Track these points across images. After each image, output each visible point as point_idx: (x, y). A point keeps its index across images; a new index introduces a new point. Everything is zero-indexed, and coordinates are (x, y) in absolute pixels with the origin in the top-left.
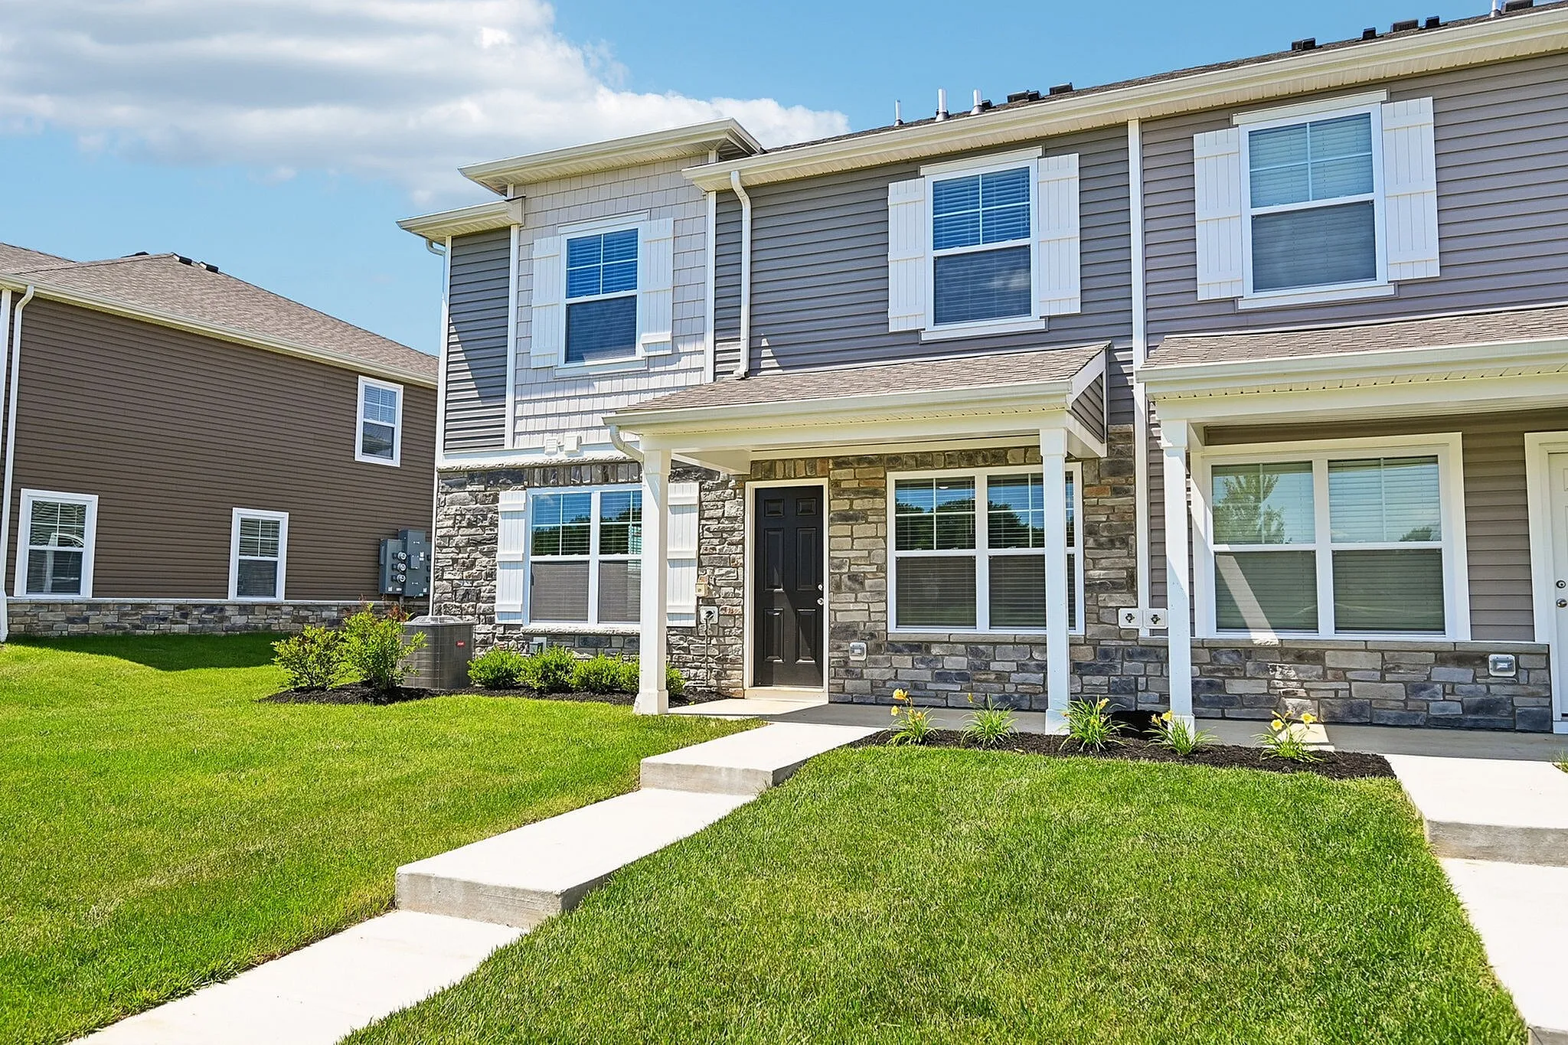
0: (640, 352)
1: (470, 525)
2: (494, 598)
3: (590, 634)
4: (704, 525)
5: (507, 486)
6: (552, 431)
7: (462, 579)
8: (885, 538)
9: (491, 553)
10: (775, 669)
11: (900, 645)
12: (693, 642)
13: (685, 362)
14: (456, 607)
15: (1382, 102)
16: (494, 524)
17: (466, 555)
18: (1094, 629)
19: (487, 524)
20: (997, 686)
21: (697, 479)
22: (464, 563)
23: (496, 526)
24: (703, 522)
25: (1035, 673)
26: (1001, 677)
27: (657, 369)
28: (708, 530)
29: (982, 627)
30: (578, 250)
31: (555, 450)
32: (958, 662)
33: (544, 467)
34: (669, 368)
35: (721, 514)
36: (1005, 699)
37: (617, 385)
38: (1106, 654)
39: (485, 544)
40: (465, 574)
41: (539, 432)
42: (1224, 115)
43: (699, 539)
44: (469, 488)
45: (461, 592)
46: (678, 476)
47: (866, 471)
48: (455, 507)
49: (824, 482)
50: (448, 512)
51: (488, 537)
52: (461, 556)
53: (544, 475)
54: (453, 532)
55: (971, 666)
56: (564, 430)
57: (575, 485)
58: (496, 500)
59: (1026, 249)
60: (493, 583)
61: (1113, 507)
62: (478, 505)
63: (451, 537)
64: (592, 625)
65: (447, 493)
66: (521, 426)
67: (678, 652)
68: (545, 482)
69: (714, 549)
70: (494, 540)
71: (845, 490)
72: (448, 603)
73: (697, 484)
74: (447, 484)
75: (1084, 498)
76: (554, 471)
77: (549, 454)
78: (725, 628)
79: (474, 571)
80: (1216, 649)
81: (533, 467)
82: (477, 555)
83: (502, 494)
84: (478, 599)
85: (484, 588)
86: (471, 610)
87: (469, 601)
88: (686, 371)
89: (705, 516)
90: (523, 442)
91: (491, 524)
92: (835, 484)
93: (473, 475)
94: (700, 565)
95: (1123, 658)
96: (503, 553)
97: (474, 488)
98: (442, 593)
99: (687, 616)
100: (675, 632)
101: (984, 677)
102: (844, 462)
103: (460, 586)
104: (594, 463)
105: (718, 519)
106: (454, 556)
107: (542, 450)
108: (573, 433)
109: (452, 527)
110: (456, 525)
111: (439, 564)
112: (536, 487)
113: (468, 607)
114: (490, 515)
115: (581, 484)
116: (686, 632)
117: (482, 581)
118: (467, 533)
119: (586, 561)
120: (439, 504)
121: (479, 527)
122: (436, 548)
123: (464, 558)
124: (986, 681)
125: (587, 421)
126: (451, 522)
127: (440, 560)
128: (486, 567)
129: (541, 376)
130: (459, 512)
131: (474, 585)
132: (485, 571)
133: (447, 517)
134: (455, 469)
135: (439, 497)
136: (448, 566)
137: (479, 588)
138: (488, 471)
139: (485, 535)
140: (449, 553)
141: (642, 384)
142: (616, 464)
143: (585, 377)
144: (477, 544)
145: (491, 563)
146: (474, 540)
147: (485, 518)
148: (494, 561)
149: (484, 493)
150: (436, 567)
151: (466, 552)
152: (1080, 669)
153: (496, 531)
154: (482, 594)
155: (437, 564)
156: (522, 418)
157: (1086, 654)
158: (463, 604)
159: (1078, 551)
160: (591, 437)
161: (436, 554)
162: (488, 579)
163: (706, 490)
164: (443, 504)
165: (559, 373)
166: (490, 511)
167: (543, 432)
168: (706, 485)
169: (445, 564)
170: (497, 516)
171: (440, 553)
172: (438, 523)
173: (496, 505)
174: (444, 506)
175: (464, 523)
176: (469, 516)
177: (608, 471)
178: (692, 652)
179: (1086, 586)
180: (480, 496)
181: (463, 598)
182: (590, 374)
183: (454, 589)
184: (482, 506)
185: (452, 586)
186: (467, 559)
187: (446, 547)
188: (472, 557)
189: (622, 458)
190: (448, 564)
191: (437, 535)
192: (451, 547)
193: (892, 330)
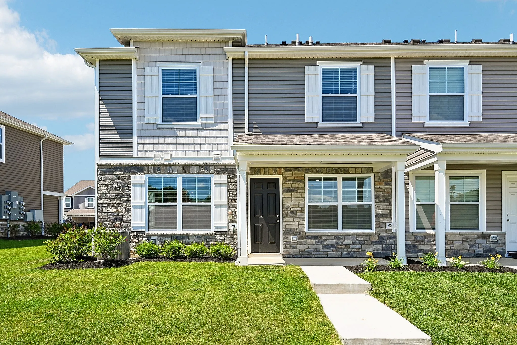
0: (199, 121)
1: (116, 189)
2: (130, 220)
3: (179, 235)
4: (230, 192)
5: (135, 173)
6: (157, 151)
7: (113, 212)
8: (304, 198)
9: (128, 201)
10: (260, 246)
11: (310, 236)
12: (226, 237)
13: (220, 127)
14: (111, 224)
15: (468, 64)
16: (129, 189)
17: (115, 202)
18: (378, 230)
19: (125, 189)
20: (345, 250)
21: (227, 174)
22: (113, 206)
23: (130, 190)
24: (230, 191)
25: (358, 245)
26: (347, 246)
27: (207, 128)
28: (232, 194)
29: (340, 229)
30: (166, 75)
31: (159, 159)
32: (332, 242)
33: (154, 166)
34: (212, 128)
36: (348, 254)
37: (188, 133)
38: (382, 238)
39: (125, 197)
40: (114, 210)
41: (150, 151)
42: (421, 60)
43: (228, 197)
44: (115, 173)
45: (112, 218)
46: (218, 172)
47: (297, 173)
48: (107, 181)
49: (280, 177)
50: (104, 183)
51: (126, 194)
52: (111, 202)
53: (154, 169)
54: (107, 192)
55: (337, 243)
56: (163, 151)
57: (169, 174)
58: (129, 178)
59: (356, 97)
60: (130, 214)
61: (385, 189)
62: (120, 181)
63: (106, 194)
64: (179, 231)
65: (102, 175)
66: (140, 147)
67: (220, 241)
68: (155, 172)
69: (235, 201)
70: (129, 196)
71: (289, 180)
72: (106, 223)
73: (227, 176)
74: (102, 171)
75: (375, 186)
76: (159, 168)
77: (156, 160)
79: (119, 209)
80: (416, 235)
81: (148, 166)
82: (120, 202)
83: (132, 177)
84: (122, 220)
85: (124, 216)
87: (117, 222)
88: (220, 130)
89: (231, 188)
90: (142, 155)
91: (127, 189)
92: (285, 178)
93: (116, 168)
94: (229, 207)
95: (387, 239)
96: (134, 201)
97: (118, 173)
98: (102, 219)
99: (224, 227)
100: (218, 233)
101: (340, 247)
102: (288, 170)
103: (111, 215)
104: (179, 165)
105: (236, 189)
106: (108, 202)
107: (152, 158)
108: (167, 152)
109: (106, 190)
110: (108, 189)
111: (100, 206)
112: (150, 174)
113: (117, 224)
114: (126, 185)
115: (172, 173)
116: (223, 233)
117: (123, 213)
118: (115, 193)
119: (176, 205)
120: (99, 180)
121: (121, 190)
122: (98, 199)
123: (113, 203)
124: (341, 248)
125: (174, 147)
126: (106, 188)
127: (100, 204)
128: (125, 207)
129: (151, 127)
130: (110, 184)
131: (119, 215)
132: (125, 209)
133: (103, 185)
134: (107, 164)
135: (98, 176)
136: (105, 207)
137: (122, 216)
138: (125, 166)
139: (124, 194)
140: (105, 201)
141: (200, 134)
142: (189, 166)
143: (172, 129)
144: (120, 197)
145: (128, 206)
146: (118, 196)
147: (124, 186)
148: (129, 205)
149: (123, 176)
150: (98, 207)
151: (114, 201)
152: (373, 243)
153: (130, 192)
154: (124, 219)
155: (99, 206)
156: (141, 144)
157: (375, 238)
158: (114, 223)
159: (373, 203)
160: (177, 154)
161: (98, 201)
162: (127, 212)
163: (231, 178)
164: (101, 180)
165: (159, 126)
166: (126, 183)
167: (152, 151)
168: (231, 176)
169: (103, 206)
170: (130, 186)
171: (100, 201)
172: (98, 188)
173: (129, 181)
174: (101, 181)
175: (113, 188)
176: (115, 185)
177: (185, 168)
178: (226, 241)
179: (375, 215)
180: (121, 177)
181: (114, 220)
182: (175, 128)
183: (109, 217)
184: (122, 181)
185: (107, 215)
186: (115, 204)
187: (104, 199)
188: (118, 203)
189: (192, 163)
190: (105, 206)
191: (98, 193)
192: (106, 199)
193: (306, 122)
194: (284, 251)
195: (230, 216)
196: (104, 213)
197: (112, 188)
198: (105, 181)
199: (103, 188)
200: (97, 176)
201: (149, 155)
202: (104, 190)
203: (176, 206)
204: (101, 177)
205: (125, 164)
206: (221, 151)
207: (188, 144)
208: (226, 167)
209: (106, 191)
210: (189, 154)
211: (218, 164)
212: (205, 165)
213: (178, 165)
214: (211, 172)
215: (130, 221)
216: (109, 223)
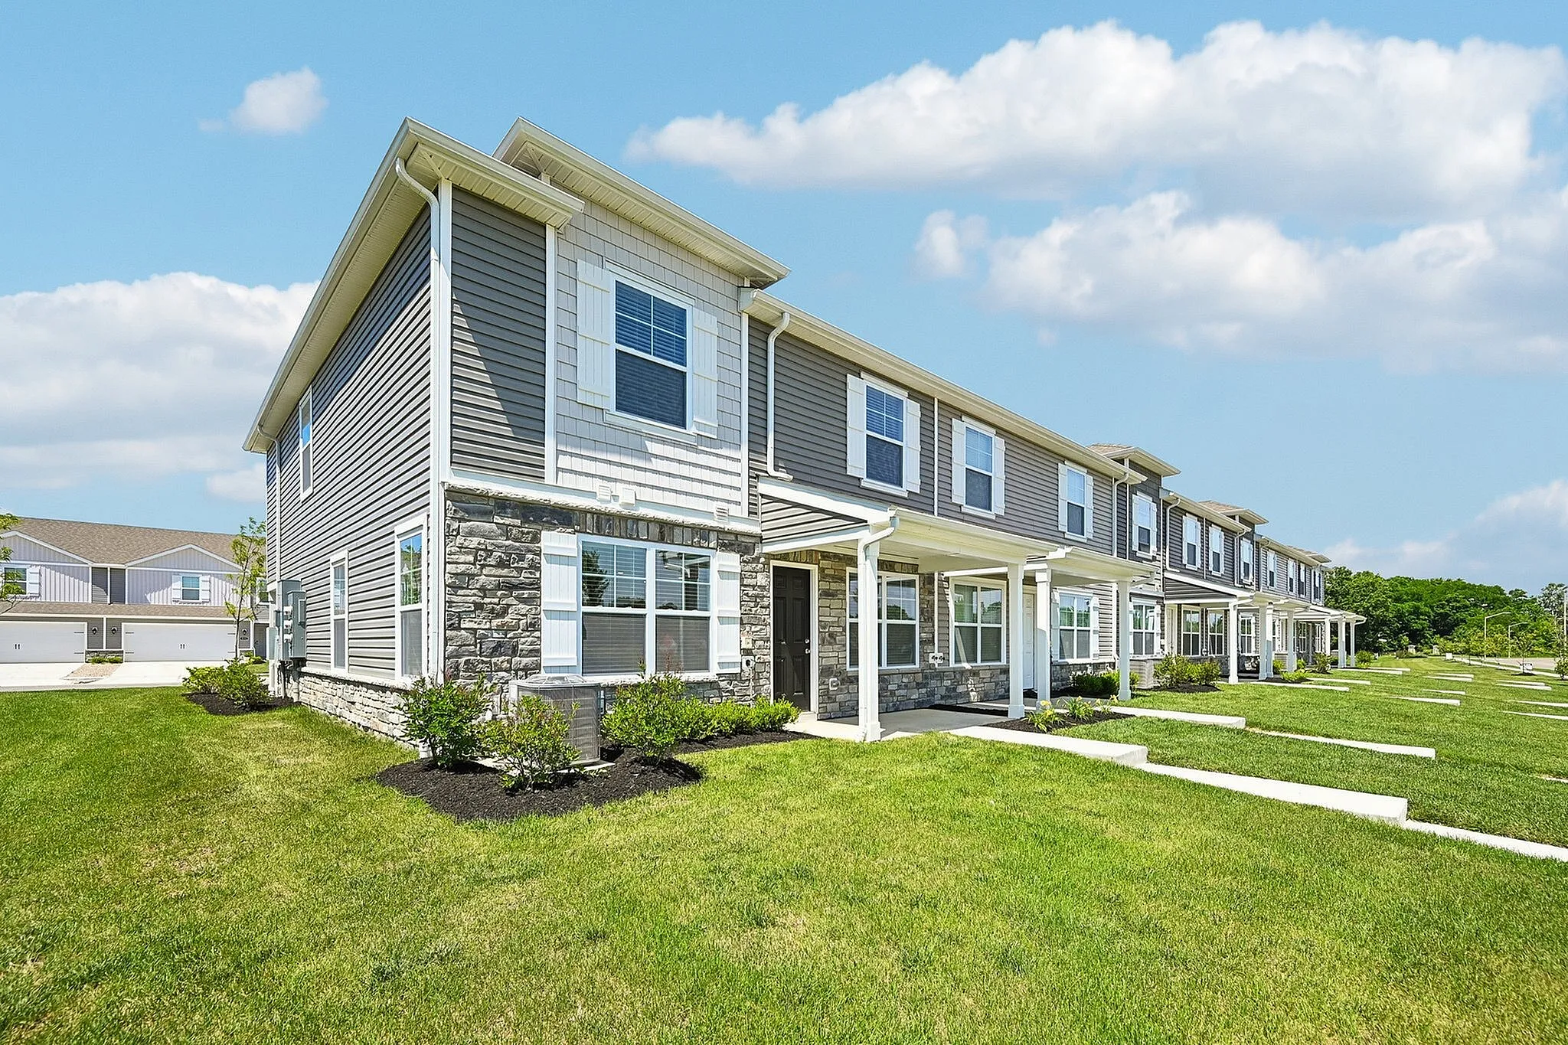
0: (691, 429)
1: (501, 564)
2: (539, 651)
4: (744, 590)
5: (552, 527)
6: (602, 478)
7: (490, 629)
8: (845, 609)
9: (533, 600)
11: (853, 678)
12: (737, 686)
14: (486, 663)
16: (535, 567)
17: (496, 600)
18: (923, 664)
19: (526, 566)
20: (891, 699)
21: (738, 552)
22: (493, 609)
23: (539, 569)
24: (742, 588)
25: (903, 689)
26: (892, 693)
28: (747, 595)
29: (885, 665)
30: (625, 298)
31: (609, 498)
33: (598, 515)
34: (713, 450)
35: (755, 584)
37: (669, 451)
38: (926, 677)
39: (524, 589)
40: (495, 623)
41: (587, 475)
42: (959, 413)
43: (741, 602)
44: (497, 519)
45: (490, 644)
46: (723, 546)
47: (837, 564)
48: (476, 540)
49: (814, 568)
50: (466, 544)
51: (527, 581)
52: (487, 600)
53: (598, 522)
54: (474, 570)
56: (616, 480)
57: (631, 538)
58: (536, 539)
59: (901, 448)
60: (537, 634)
62: (510, 542)
63: (472, 576)
64: (651, 676)
65: (461, 520)
66: (565, 462)
67: (727, 694)
68: (599, 532)
69: (751, 610)
70: (536, 585)
71: (827, 575)
72: (472, 658)
73: (739, 556)
74: (462, 509)
75: (919, 595)
76: (609, 520)
77: (601, 501)
78: (759, 673)
79: (506, 619)
80: (955, 672)
81: (585, 512)
82: (510, 600)
83: (545, 535)
84: (515, 651)
85: (523, 640)
86: (506, 665)
87: (501, 655)
88: (727, 458)
89: (745, 583)
90: (566, 480)
91: (531, 567)
92: (822, 570)
93: (503, 504)
94: (742, 623)
95: (931, 679)
96: (549, 600)
97: (507, 521)
98: (460, 646)
99: (734, 664)
100: (724, 678)
102: (827, 556)
103: (486, 637)
105: (754, 587)
106: (479, 600)
107: (592, 494)
108: (627, 486)
109: (471, 564)
110: (478, 562)
111: (453, 609)
112: (589, 533)
113: (502, 663)
114: (530, 556)
115: (638, 538)
116: (732, 677)
117: (520, 631)
118: (496, 574)
119: (642, 615)
120: (448, 532)
121: (513, 568)
122: (447, 589)
123: (492, 604)
124: (886, 696)
125: (640, 477)
126: (471, 558)
127: (454, 604)
128: (526, 615)
129: (589, 415)
130: (484, 547)
131: (508, 636)
132: (525, 621)
133: (463, 550)
134: (478, 492)
135: (447, 522)
136: (468, 612)
137: (516, 640)
138: (525, 505)
139: (521, 578)
140: (469, 596)
141: (692, 457)
142: (673, 525)
143: (637, 433)
144: (511, 587)
145: (533, 612)
146: (507, 583)
147: (522, 558)
148: (536, 609)
149: (520, 530)
150: (447, 613)
151: (495, 596)
152: (919, 686)
153: (538, 576)
154: (520, 646)
155: (450, 609)
157: (919, 678)
158: (493, 659)
159: (917, 622)
160: (646, 494)
161: (447, 596)
162: (529, 629)
163: (745, 562)
164: (455, 533)
165: (608, 418)
166: (530, 551)
167: (593, 476)
168: (745, 558)
169: (464, 609)
170: (538, 557)
171: (453, 595)
172: (447, 556)
173: (536, 545)
174: (456, 536)
175: (491, 561)
176: (500, 554)
177: (665, 530)
178: (736, 693)
179: (920, 642)
180: (514, 532)
181: (493, 651)
182: (643, 431)
183: (478, 641)
184: (517, 544)
185: (475, 637)
186: (498, 605)
187: (463, 588)
188: (504, 602)
189: (681, 521)
190: (467, 609)
191: (447, 571)
192: (471, 589)
193: (848, 473)
194: (821, 707)
195: (748, 640)
196: (464, 629)
197: (488, 559)
198: (470, 538)
199: (462, 558)
200: (445, 520)
201: (585, 483)
202: (468, 565)
203: (643, 616)
204: (456, 525)
205: (531, 499)
206: (729, 502)
207: (669, 475)
208: (737, 538)
209: (472, 566)
210: (670, 499)
211: (726, 530)
212: (701, 529)
213: (651, 521)
214: (711, 545)
215: (537, 652)
216: (479, 658)
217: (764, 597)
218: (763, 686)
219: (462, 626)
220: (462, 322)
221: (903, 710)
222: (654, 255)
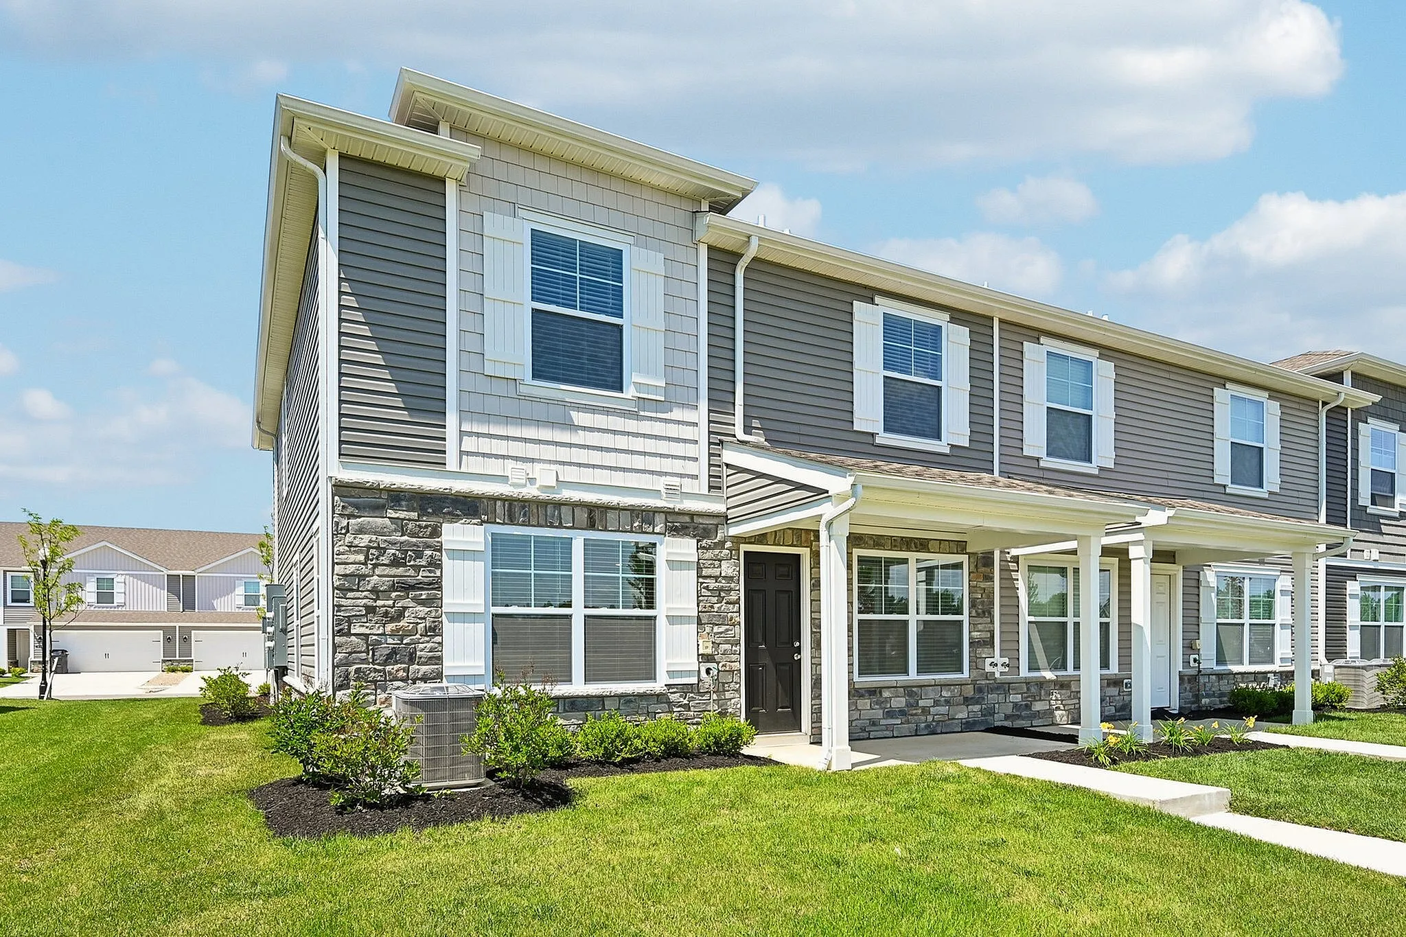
0: (630, 392)
1: (395, 563)
2: (440, 659)
4: (702, 583)
5: (454, 518)
6: (516, 459)
7: (383, 634)
8: (852, 604)
9: (434, 602)
10: (760, 718)
11: (863, 691)
12: (693, 699)
13: (677, 414)
14: (379, 671)
15: (1096, 358)
16: (436, 564)
17: (391, 602)
18: (975, 673)
19: (424, 563)
20: (923, 718)
21: (694, 536)
22: (386, 613)
23: (440, 566)
24: (701, 580)
25: (943, 706)
26: (925, 711)
27: (647, 414)
28: (707, 588)
29: (913, 675)
30: (543, 248)
31: (524, 481)
32: (899, 703)
33: (510, 502)
34: (659, 415)
35: (719, 573)
36: (928, 726)
37: (600, 420)
38: (980, 690)
39: (423, 589)
40: (389, 627)
41: (497, 456)
42: (1036, 334)
43: (698, 597)
44: (391, 513)
45: (383, 651)
46: (674, 530)
48: (366, 538)
49: (804, 552)
50: (356, 542)
51: (426, 580)
52: (380, 603)
53: (510, 510)
54: (364, 570)
55: (908, 705)
56: (533, 460)
57: (552, 526)
58: (436, 532)
59: (939, 389)
60: (438, 639)
61: (984, 589)
62: (406, 538)
63: (362, 577)
64: (578, 687)
65: (350, 516)
66: (469, 444)
67: (679, 709)
68: (512, 520)
69: (712, 607)
70: (437, 584)
72: (364, 666)
73: (695, 541)
74: (351, 504)
75: (969, 581)
76: (524, 507)
77: (513, 485)
78: (723, 684)
79: (401, 624)
80: (1029, 683)
81: (494, 499)
82: (407, 602)
83: (446, 528)
84: (412, 658)
85: (421, 646)
86: (401, 674)
87: (396, 662)
88: (679, 422)
89: (704, 574)
90: (472, 465)
91: (430, 564)
92: (815, 555)
93: (396, 497)
94: (699, 623)
95: (988, 693)
96: (451, 600)
97: (402, 515)
98: (350, 653)
99: (689, 673)
100: (675, 690)
101: (914, 712)
103: (380, 643)
104: (581, 505)
105: (716, 578)
106: (371, 603)
107: (504, 479)
108: (547, 466)
109: (363, 564)
110: (369, 562)
111: (342, 614)
112: (499, 523)
113: (397, 671)
114: (428, 552)
115: (560, 526)
116: (686, 689)
117: (418, 636)
118: (391, 573)
119: (567, 615)
120: (337, 530)
121: (409, 566)
122: (336, 591)
123: (386, 606)
124: (916, 714)
125: (563, 454)
126: (361, 558)
127: (343, 608)
128: (424, 618)
129: (500, 388)
130: (376, 545)
131: (405, 642)
132: (424, 624)
133: (352, 549)
134: (368, 485)
135: (335, 520)
136: (358, 616)
137: (413, 646)
138: (422, 496)
139: (419, 577)
140: (359, 598)
141: (631, 425)
142: (606, 508)
143: (559, 403)
144: (407, 588)
145: (433, 614)
146: (402, 583)
147: (419, 555)
148: (437, 611)
149: (418, 523)
150: (335, 617)
151: (389, 598)
152: (967, 701)
153: (438, 574)
154: (418, 653)
155: (338, 614)
156: (470, 434)
157: (969, 691)
158: (387, 667)
159: (965, 618)
160: (570, 474)
161: (335, 599)
162: (429, 634)
163: (704, 548)
164: (343, 531)
165: (523, 390)
166: (428, 547)
167: (503, 457)
168: (704, 543)
169: (354, 614)
170: (438, 553)
171: (342, 598)
172: (335, 556)
173: (437, 540)
174: (345, 534)
175: (384, 560)
176: (394, 551)
177: (595, 515)
178: (692, 709)
179: (970, 643)
180: (410, 526)
181: (387, 659)
182: (567, 400)
183: (370, 648)
184: (414, 540)
185: (367, 643)
186: (392, 608)
187: (353, 590)
188: (399, 605)
189: (615, 503)
190: (358, 613)
191: (335, 572)
192: (362, 591)
193: (855, 429)
194: (815, 728)
195: (707, 644)
196: (354, 635)
197: (381, 558)
198: (360, 536)
199: (352, 558)
200: (333, 518)
201: (494, 467)
202: (358, 565)
203: (569, 617)
204: (344, 522)
205: (428, 489)
206: (681, 476)
207: (601, 449)
208: (692, 519)
209: (362, 566)
210: (602, 477)
211: (676, 510)
212: (643, 511)
213: (577, 505)
214: (657, 530)
215: (439, 660)
216: (371, 666)
217: (731, 590)
218: (730, 699)
219: (352, 632)
220: (351, 301)
221: (942, 733)
222: (579, 191)
